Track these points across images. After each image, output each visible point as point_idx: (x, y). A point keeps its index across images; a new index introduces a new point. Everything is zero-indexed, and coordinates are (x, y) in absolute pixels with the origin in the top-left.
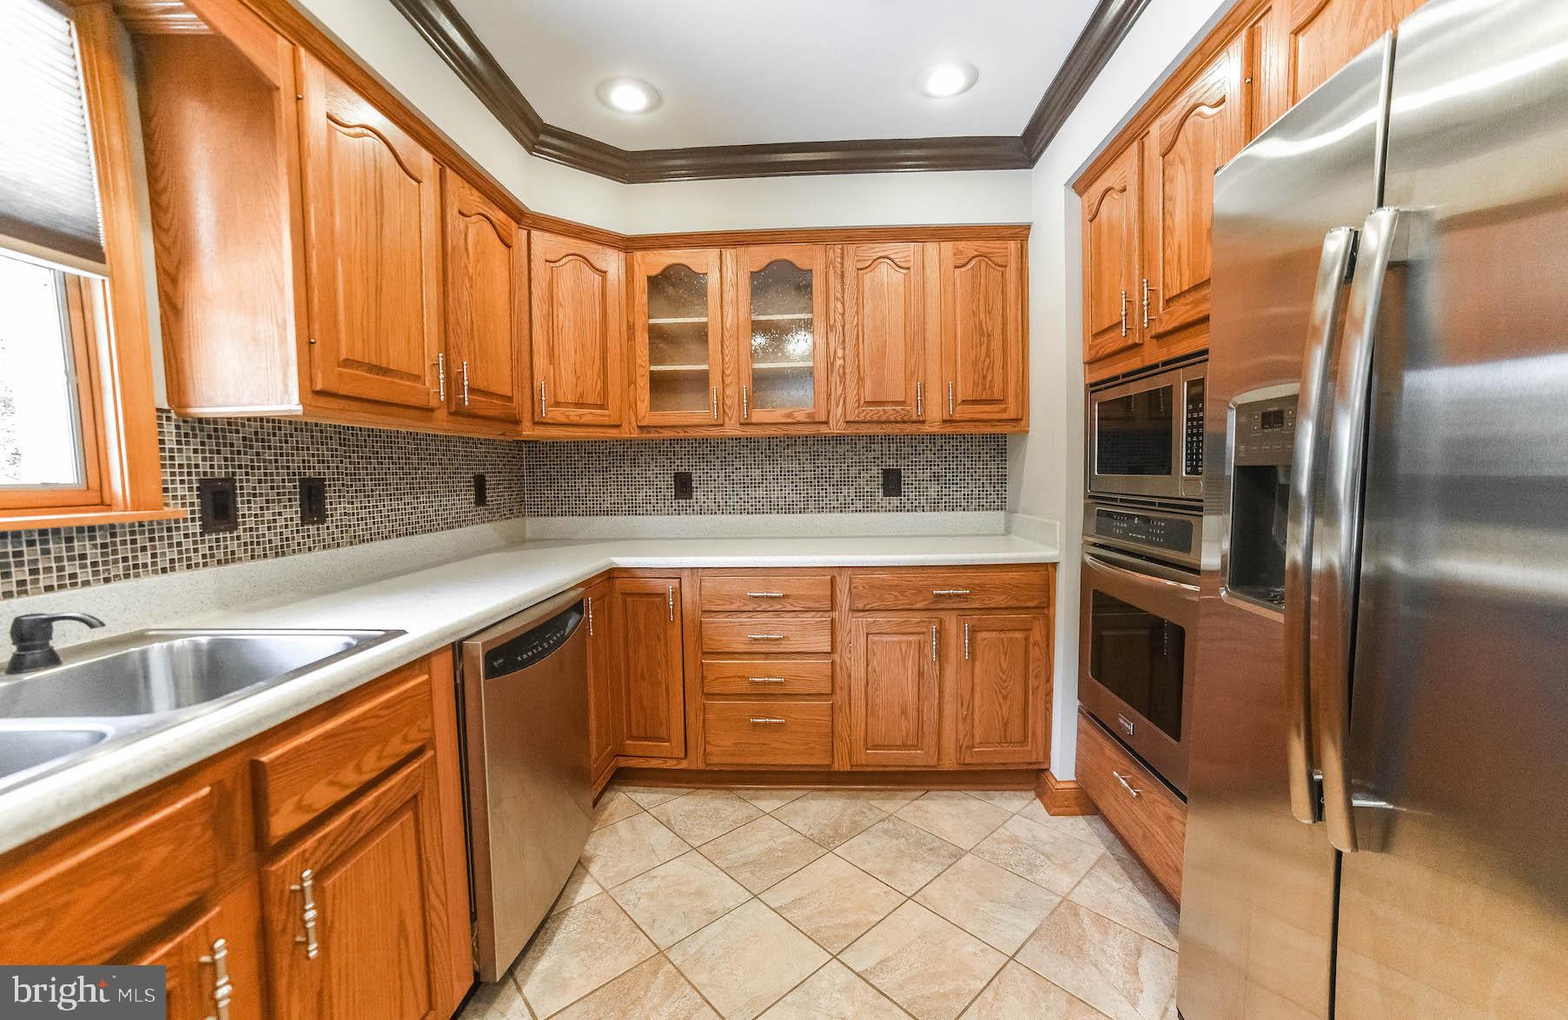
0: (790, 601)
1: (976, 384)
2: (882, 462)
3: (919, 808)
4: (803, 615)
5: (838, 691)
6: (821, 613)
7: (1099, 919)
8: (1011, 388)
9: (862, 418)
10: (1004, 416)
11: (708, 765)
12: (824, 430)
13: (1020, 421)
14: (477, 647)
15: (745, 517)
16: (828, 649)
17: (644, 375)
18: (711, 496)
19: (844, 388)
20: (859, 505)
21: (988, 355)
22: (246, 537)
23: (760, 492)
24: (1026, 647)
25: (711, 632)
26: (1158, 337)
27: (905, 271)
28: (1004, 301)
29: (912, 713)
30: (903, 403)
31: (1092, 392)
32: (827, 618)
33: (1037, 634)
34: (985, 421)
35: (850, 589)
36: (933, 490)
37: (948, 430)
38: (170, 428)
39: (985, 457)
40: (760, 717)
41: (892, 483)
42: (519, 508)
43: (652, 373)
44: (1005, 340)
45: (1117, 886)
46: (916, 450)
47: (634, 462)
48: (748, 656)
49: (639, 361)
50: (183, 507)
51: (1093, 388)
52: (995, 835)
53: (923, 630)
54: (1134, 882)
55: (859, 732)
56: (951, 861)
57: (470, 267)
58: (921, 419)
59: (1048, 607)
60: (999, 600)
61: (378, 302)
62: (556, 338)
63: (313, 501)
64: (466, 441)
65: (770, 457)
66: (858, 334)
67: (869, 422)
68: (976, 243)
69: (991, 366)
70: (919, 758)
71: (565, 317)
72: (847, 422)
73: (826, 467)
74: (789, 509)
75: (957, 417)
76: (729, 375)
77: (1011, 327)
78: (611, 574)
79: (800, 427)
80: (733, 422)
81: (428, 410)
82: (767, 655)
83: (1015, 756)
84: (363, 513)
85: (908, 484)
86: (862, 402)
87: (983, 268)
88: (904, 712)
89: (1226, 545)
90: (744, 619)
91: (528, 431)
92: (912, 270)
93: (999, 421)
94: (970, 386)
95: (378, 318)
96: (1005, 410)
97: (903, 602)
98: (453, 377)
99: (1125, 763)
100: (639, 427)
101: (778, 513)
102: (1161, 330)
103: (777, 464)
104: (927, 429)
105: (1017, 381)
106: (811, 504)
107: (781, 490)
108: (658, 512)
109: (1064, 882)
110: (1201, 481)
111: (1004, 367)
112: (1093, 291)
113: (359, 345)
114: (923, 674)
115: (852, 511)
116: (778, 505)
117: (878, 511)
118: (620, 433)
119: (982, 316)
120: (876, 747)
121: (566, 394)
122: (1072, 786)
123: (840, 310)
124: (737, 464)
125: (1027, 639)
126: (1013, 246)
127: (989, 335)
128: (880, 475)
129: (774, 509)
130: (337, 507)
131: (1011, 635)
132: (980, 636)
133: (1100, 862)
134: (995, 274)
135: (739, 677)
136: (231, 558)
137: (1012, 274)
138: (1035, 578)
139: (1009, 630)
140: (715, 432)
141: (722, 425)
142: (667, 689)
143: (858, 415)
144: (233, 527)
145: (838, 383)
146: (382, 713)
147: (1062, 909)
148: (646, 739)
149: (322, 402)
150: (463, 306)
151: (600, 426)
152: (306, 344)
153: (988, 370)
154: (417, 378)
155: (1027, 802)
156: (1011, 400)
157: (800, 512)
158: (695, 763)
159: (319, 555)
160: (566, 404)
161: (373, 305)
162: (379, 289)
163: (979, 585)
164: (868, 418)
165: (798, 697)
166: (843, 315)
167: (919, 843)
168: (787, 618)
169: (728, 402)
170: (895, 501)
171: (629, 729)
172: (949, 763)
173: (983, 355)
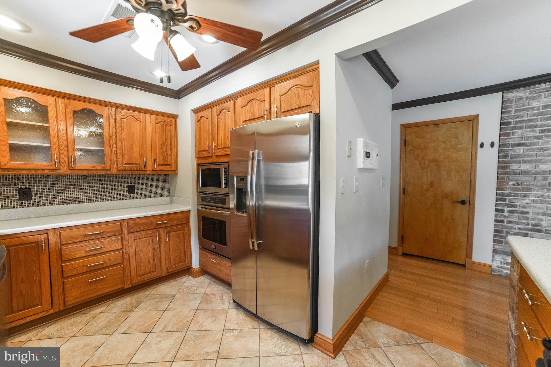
0: (105, 234)
1: (162, 160)
2: (127, 182)
3: (157, 290)
4: (109, 238)
5: (125, 261)
6: (117, 236)
7: (213, 294)
8: (173, 161)
9: (124, 169)
10: (171, 169)
11: (66, 307)
12: (109, 172)
13: (175, 171)
16: (121, 247)
17: (4, 145)
19: (117, 158)
20: (119, 198)
21: (166, 151)
23: (73, 195)
24: (184, 234)
25: (67, 252)
26: (216, 156)
27: (139, 122)
28: (171, 136)
29: (152, 261)
30: (139, 164)
31: (199, 166)
32: (120, 237)
33: (186, 230)
34: (166, 171)
35: (128, 226)
36: (146, 191)
37: (154, 173)
39: (163, 180)
40: (93, 279)
41: (132, 190)
43: (10, 144)
44: (171, 147)
45: (214, 286)
46: (140, 179)
48: (85, 258)
51: (199, 165)
52: (182, 288)
53: (153, 235)
54: (218, 284)
55: (134, 272)
56: (172, 298)
58: (145, 169)
59: (188, 223)
60: (176, 223)
65: (78, 181)
66: (122, 140)
67: (127, 170)
68: (162, 117)
69: (167, 154)
70: (156, 275)
72: (118, 170)
73: (104, 185)
74: (89, 201)
75: (157, 169)
77: (173, 144)
79: (99, 171)
82: (95, 255)
83: (183, 266)
85: (137, 190)
86: (124, 163)
87: (164, 125)
88: (149, 262)
89: (235, 202)
90: (83, 244)
92: (142, 122)
93: (170, 171)
94: (161, 160)
96: (171, 168)
97: (147, 228)
99: (214, 256)
101: (83, 203)
102: (217, 155)
103: (82, 184)
104: (147, 173)
105: (175, 159)
106: (99, 199)
107: (84, 194)
109: (203, 290)
110: (227, 189)
111: (171, 155)
112: (198, 140)
114: (154, 248)
115: (116, 200)
116: (83, 200)
117: (127, 199)
119: (164, 139)
120: (140, 276)
122: (199, 269)
123: (115, 131)
125: (184, 232)
126: (173, 120)
127: (166, 145)
128: (127, 187)
129: (81, 201)
131: (179, 232)
132: (171, 234)
133: (210, 283)
134: (168, 127)
135: (82, 266)
137: (173, 128)
138: (184, 215)
139: (179, 231)
140: (56, 172)
141: (59, 170)
143: (123, 168)
145: (114, 156)
147: (204, 296)
153: (166, 156)
155: (187, 278)
156: (173, 165)
157: (94, 202)
158: (57, 309)
163: (170, 219)
164: (127, 169)
165: (109, 267)
166: (116, 133)
167: (161, 298)
168: (103, 240)
170: (133, 195)
172: (164, 273)
173: (165, 151)
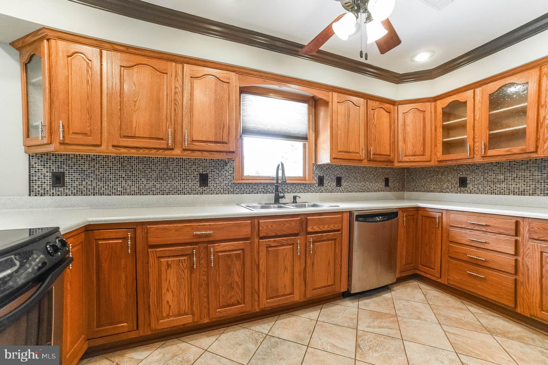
0: (491, 228)
4: (498, 235)
5: (520, 274)
6: (510, 236)
11: (448, 284)
12: (533, 155)
14: (356, 214)
15: (493, 196)
16: (513, 253)
17: (440, 143)
18: (476, 186)
22: (325, 188)
25: (452, 234)
35: (529, 228)
38: (314, 167)
40: (473, 272)
42: (403, 189)
43: (443, 142)
47: (443, 174)
48: (468, 247)
49: (438, 138)
50: (315, 181)
57: (375, 123)
61: (348, 137)
62: (406, 135)
63: (339, 181)
64: (382, 168)
71: (409, 129)
76: (477, 138)
78: (418, 209)
79: (517, 155)
80: (478, 156)
81: (361, 160)
82: (477, 248)
84: (350, 185)
91: (397, 165)
95: (347, 141)
98: (369, 151)
100: (438, 161)
101: (514, 195)
103: (515, 173)
107: (517, 184)
108: (452, 192)
113: (342, 147)
118: (431, 163)
121: (409, 152)
124: (490, 173)
129: (512, 193)
130: (344, 183)
135: (463, 253)
136: (322, 192)
141: (473, 158)
142: (435, 251)
144: (323, 186)
145: (546, 132)
146: (330, 219)
148: (426, 266)
149: (334, 160)
150: (373, 133)
151: (423, 162)
152: (332, 149)
154: (358, 153)
158: (443, 281)
159: (339, 194)
160: (410, 156)
161: (346, 138)
162: (348, 135)
165: (493, 270)
168: (489, 235)
169: (476, 149)
171: (421, 262)
